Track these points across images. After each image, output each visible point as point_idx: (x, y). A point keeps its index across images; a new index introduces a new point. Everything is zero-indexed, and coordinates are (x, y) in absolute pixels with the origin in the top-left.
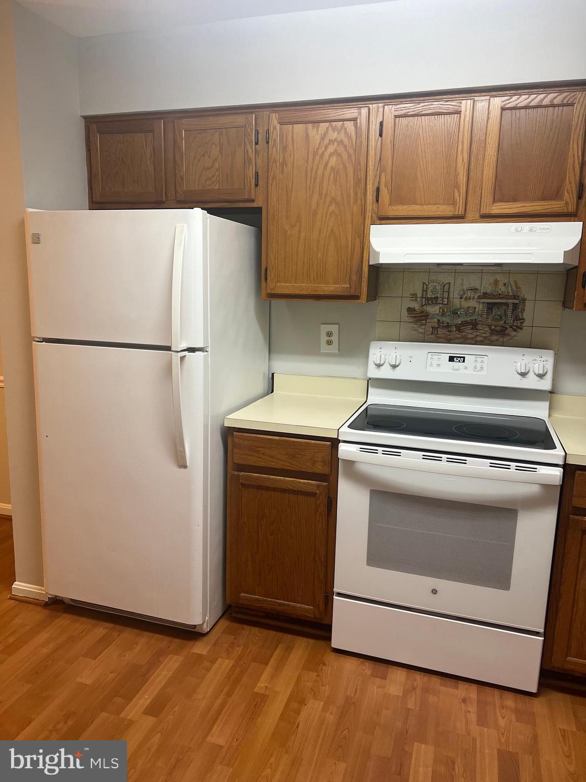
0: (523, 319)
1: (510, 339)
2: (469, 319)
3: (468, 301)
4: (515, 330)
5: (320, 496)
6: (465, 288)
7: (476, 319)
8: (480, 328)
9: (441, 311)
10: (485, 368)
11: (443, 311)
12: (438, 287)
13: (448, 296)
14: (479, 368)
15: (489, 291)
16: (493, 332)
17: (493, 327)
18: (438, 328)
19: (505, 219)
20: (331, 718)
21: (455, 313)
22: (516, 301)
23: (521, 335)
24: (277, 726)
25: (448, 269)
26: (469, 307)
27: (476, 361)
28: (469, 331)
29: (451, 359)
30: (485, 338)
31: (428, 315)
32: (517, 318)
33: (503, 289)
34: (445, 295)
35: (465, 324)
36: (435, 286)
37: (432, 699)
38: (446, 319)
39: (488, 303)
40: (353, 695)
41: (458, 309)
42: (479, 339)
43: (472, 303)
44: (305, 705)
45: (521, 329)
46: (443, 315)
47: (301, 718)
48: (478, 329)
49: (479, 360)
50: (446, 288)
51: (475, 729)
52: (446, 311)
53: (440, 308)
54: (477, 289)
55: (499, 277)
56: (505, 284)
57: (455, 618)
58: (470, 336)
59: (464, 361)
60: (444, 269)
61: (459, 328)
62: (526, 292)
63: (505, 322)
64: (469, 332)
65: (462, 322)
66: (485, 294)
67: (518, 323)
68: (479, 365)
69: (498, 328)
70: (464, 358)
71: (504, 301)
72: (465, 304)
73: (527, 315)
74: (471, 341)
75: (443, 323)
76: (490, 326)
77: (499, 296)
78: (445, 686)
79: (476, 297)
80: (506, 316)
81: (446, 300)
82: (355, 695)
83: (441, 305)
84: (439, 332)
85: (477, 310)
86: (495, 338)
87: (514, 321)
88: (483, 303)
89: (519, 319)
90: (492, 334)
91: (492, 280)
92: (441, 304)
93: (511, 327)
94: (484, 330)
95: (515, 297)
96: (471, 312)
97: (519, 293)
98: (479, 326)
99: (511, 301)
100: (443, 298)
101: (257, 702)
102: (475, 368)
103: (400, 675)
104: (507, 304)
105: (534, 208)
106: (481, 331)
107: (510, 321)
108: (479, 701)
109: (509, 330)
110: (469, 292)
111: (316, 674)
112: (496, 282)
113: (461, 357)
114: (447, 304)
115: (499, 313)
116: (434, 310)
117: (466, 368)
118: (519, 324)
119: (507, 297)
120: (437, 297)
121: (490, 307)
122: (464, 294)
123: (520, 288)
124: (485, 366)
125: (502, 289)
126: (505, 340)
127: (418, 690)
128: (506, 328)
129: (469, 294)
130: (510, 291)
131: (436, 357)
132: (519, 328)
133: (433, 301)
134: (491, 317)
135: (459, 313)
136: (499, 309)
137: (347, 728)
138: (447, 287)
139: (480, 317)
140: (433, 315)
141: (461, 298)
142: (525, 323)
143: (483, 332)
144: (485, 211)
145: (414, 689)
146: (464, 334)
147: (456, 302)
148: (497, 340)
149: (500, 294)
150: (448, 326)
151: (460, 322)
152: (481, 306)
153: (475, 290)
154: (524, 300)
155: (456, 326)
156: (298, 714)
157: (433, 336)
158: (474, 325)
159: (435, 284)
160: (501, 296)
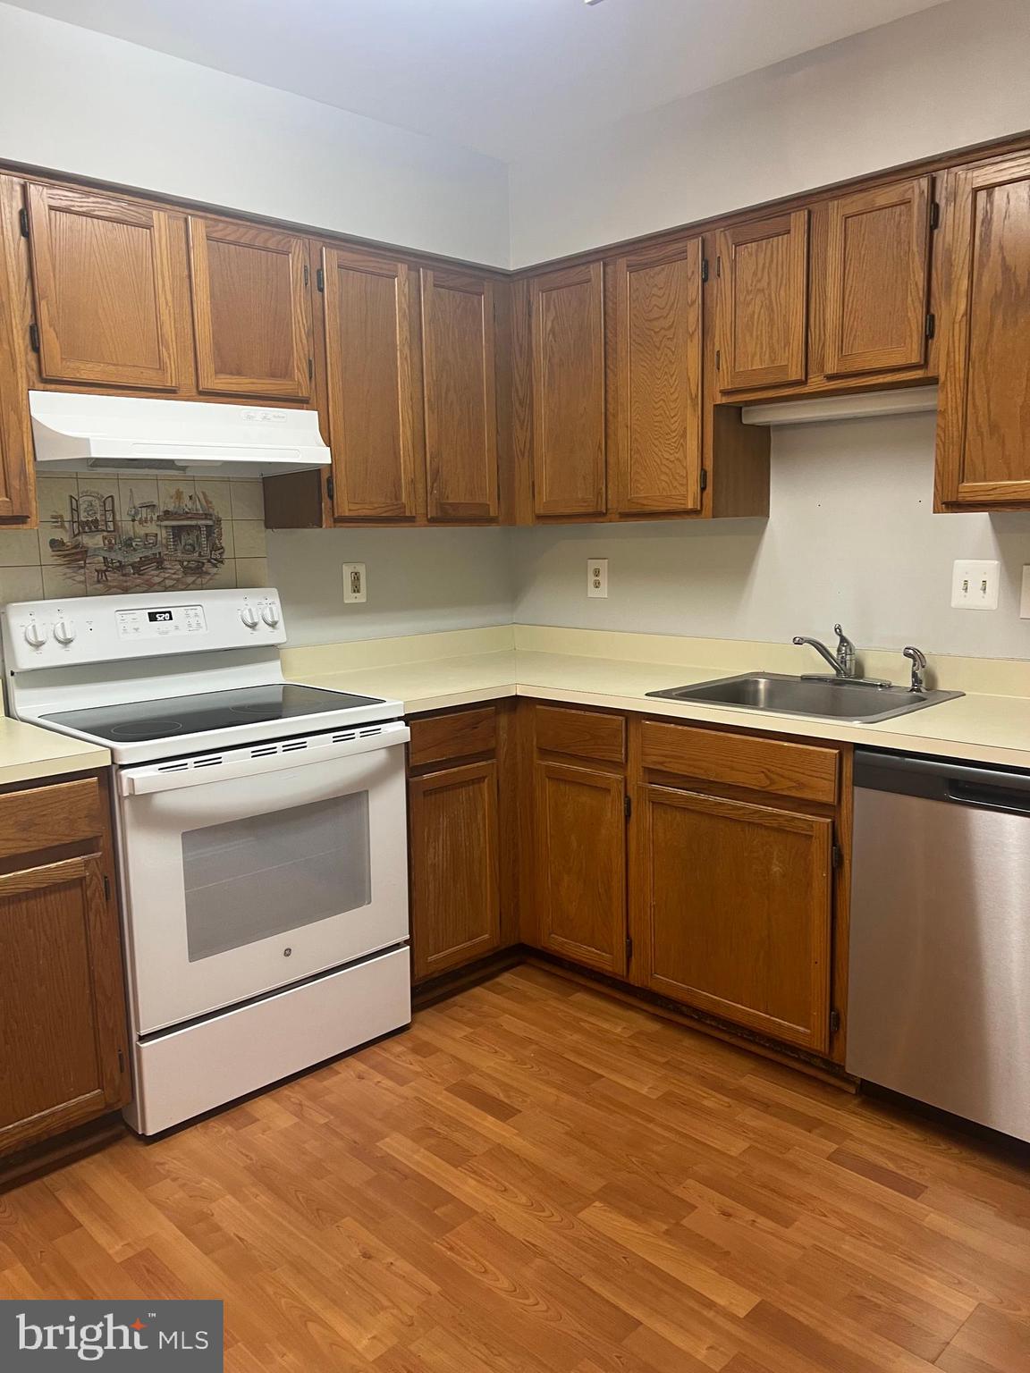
0: (222, 548)
1: (211, 579)
2: (149, 553)
3: (145, 524)
4: (215, 566)
5: (91, 879)
6: (137, 503)
7: (160, 553)
8: (169, 566)
9: (107, 542)
10: (203, 625)
11: (110, 543)
12: (97, 503)
13: (114, 518)
14: (194, 625)
15: (171, 508)
16: (187, 571)
17: (185, 563)
18: (106, 571)
19: (230, 400)
20: (264, 1199)
21: (128, 544)
22: (210, 523)
23: (224, 571)
24: (216, 1262)
25: (107, 474)
26: (147, 535)
27: (188, 616)
28: (153, 572)
29: (153, 617)
30: (178, 580)
31: (86, 551)
32: (214, 548)
33: (190, 504)
34: (108, 516)
35: (144, 561)
36: (91, 502)
37: (331, 1099)
38: (117, 556)
39: (173, 527)
40: (248, 1161)
41: (130, 539)
42: (169, 583)
43: (152, 528)
44: (213, 1215)
45: (222, 562)
46: (111, 549)
47: (231, 1230)
48: (166, 569)
49: (192, 613)
50: (108, 503)
51: (405, 1090)
52: (113, 541)
53: (104, 538)
54: (154, 506)
55: (183, 487)
56: (191, 497)
57: (311, 979)
58: (157, 580)
59: (171, 618)
60: (99, 474)
61: (138, 568)
62: (219, 509)
63: (200, 555)
64: (153, 574)
65: (141, 558)
66: (166, 512)
67: (216, 555)
68: (193, 621)
69: (193, 565)
70: (170, 612)
71: (193, 523)
72: (141, 531)
73: (226, 542)
74: (160, 588)
75: (112, 563)
76: (181, 562)
77: (187, 516)
78: (325, 1079)
79: (155, 518)
80: (200, 545)
81: (111, 524)
82: (251, 1159)
83: (105, 534)
84: (109, 578)
85: (159, 538)
86: (190, 579)
87: (211, 551)
88: (166, 527)
89: (216, 548)
90: (185, 573)
91: (173, 492)
92: (104, 531)
93: (209, 561)
94: (173, 569)
95: (207, 516)
96: (151, 541)
97: (211, 510)
98: (166, 563)
99: (203, 522)
100: (106, 522)
101: (145, 1266)
102: (190, 625)
103: (264, 1106)
104: (198, 527)
105: (265, 387)
106: (170, 571)
107: (206, 551)
108: (373, 1067)
109: (207, 566)
110: (144, 509)
111: (168, 1180)
112: (179, 495)
113: (165, 613)
114: (114, 531)
115: (190, 541)
116: (94, 541)
117: (177, 628)
118: (218, 557)
119: (196, 516)
120: (96, 520)
121: (177, 532)
122: (136, 513)
123: (211, 503)
124: (202, 621)
125: (187, 504)
126: (204, 581)
127: (306, 1103)
128: (203, 563)
129: (144, 513)
130: (199, 507)
131: (129, 617)
132: (219, 562)
133: (92, 526)
134: (180, 547)
135: (134, 544)
136: (189, 535)
137: (296, 1191)
138: (109, 501)
139: (165, 549)
140: (95, 550)
141: (133, 520)
142: (226, 553)
143: (172, 571)
144: (205, 384)
145: (301, 1105)
146: (146, 577)
147: (127, 527)
148: (194, 582)
149: (187, 513)
150: (121, 567)
151: (138, 559)
152: (164, 531)
153: (152, 507)
154: (219, 521)
155: (132, 565)
156: (218, 1229)
157: (98, 586)
158: (159, 562)
159: (90, 498)
160: (189, 515)
